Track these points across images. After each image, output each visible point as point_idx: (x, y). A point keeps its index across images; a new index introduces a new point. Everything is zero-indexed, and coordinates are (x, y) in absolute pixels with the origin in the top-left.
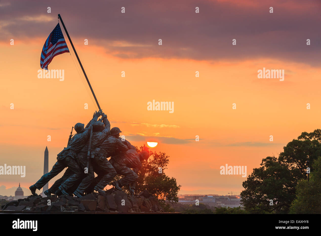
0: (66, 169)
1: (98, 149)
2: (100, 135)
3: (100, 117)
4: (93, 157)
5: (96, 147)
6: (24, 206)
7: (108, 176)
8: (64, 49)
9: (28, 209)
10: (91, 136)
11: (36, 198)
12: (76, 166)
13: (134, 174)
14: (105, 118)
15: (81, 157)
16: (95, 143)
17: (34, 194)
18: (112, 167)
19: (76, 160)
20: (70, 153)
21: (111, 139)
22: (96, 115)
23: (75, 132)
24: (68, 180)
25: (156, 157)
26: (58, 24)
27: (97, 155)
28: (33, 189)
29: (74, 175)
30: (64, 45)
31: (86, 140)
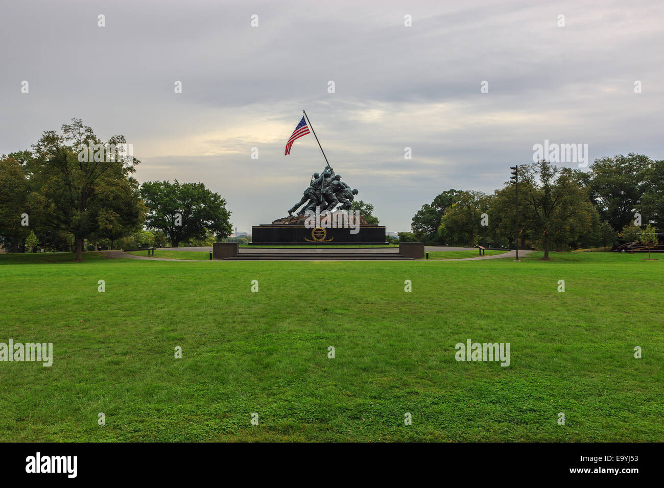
0: (309, 200)
1: (327, 188)
2: (329, 179)
3: (329, 169)
4: (324, 192)
5: (326, 186)
6: (284, 222)
7: (334, 203)
8: (307, 132)
9: (287, 223)
10: (323, 180)
11: (291, 217)
12: (315, 198)
13: (349, 202)
14: (331, 170)
15: (317, 192)
16: (326, 184)
17: (291, 215)
18: (336, 198)
19: (314, 194)
20: (311, 191)
21: (335, 182)
22: (327, 168)
23: (314, 179)
24: (310, 206)
25: (367, 206)
26: (303, 117)
27: (327, 191)
28: (290, 212)
29: (314, 204)
30: (307, 129)
31: (320, 183)
